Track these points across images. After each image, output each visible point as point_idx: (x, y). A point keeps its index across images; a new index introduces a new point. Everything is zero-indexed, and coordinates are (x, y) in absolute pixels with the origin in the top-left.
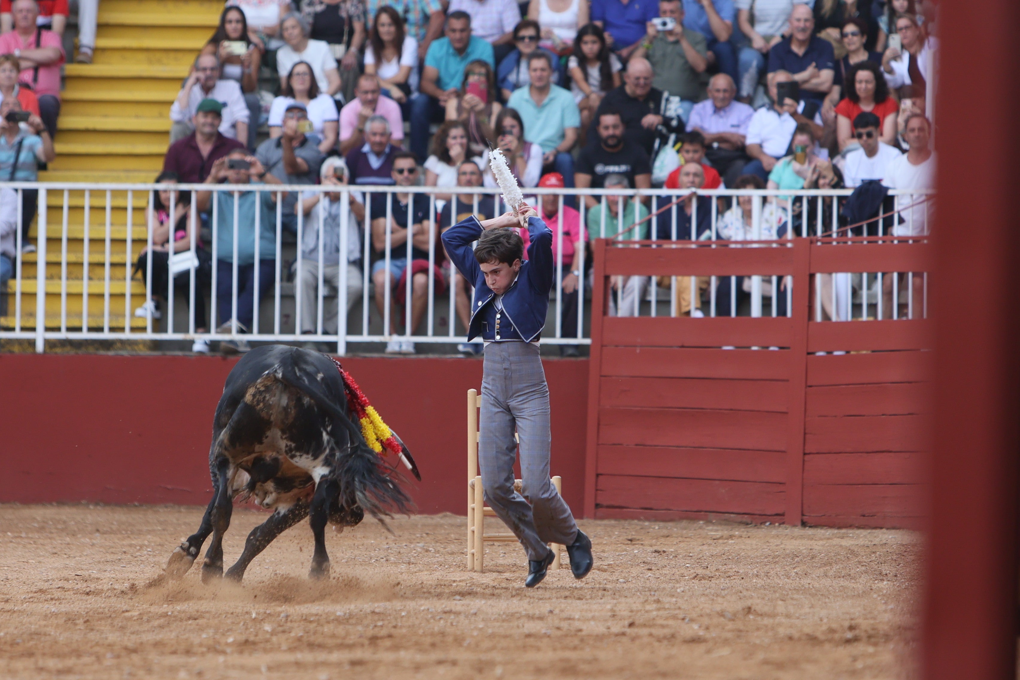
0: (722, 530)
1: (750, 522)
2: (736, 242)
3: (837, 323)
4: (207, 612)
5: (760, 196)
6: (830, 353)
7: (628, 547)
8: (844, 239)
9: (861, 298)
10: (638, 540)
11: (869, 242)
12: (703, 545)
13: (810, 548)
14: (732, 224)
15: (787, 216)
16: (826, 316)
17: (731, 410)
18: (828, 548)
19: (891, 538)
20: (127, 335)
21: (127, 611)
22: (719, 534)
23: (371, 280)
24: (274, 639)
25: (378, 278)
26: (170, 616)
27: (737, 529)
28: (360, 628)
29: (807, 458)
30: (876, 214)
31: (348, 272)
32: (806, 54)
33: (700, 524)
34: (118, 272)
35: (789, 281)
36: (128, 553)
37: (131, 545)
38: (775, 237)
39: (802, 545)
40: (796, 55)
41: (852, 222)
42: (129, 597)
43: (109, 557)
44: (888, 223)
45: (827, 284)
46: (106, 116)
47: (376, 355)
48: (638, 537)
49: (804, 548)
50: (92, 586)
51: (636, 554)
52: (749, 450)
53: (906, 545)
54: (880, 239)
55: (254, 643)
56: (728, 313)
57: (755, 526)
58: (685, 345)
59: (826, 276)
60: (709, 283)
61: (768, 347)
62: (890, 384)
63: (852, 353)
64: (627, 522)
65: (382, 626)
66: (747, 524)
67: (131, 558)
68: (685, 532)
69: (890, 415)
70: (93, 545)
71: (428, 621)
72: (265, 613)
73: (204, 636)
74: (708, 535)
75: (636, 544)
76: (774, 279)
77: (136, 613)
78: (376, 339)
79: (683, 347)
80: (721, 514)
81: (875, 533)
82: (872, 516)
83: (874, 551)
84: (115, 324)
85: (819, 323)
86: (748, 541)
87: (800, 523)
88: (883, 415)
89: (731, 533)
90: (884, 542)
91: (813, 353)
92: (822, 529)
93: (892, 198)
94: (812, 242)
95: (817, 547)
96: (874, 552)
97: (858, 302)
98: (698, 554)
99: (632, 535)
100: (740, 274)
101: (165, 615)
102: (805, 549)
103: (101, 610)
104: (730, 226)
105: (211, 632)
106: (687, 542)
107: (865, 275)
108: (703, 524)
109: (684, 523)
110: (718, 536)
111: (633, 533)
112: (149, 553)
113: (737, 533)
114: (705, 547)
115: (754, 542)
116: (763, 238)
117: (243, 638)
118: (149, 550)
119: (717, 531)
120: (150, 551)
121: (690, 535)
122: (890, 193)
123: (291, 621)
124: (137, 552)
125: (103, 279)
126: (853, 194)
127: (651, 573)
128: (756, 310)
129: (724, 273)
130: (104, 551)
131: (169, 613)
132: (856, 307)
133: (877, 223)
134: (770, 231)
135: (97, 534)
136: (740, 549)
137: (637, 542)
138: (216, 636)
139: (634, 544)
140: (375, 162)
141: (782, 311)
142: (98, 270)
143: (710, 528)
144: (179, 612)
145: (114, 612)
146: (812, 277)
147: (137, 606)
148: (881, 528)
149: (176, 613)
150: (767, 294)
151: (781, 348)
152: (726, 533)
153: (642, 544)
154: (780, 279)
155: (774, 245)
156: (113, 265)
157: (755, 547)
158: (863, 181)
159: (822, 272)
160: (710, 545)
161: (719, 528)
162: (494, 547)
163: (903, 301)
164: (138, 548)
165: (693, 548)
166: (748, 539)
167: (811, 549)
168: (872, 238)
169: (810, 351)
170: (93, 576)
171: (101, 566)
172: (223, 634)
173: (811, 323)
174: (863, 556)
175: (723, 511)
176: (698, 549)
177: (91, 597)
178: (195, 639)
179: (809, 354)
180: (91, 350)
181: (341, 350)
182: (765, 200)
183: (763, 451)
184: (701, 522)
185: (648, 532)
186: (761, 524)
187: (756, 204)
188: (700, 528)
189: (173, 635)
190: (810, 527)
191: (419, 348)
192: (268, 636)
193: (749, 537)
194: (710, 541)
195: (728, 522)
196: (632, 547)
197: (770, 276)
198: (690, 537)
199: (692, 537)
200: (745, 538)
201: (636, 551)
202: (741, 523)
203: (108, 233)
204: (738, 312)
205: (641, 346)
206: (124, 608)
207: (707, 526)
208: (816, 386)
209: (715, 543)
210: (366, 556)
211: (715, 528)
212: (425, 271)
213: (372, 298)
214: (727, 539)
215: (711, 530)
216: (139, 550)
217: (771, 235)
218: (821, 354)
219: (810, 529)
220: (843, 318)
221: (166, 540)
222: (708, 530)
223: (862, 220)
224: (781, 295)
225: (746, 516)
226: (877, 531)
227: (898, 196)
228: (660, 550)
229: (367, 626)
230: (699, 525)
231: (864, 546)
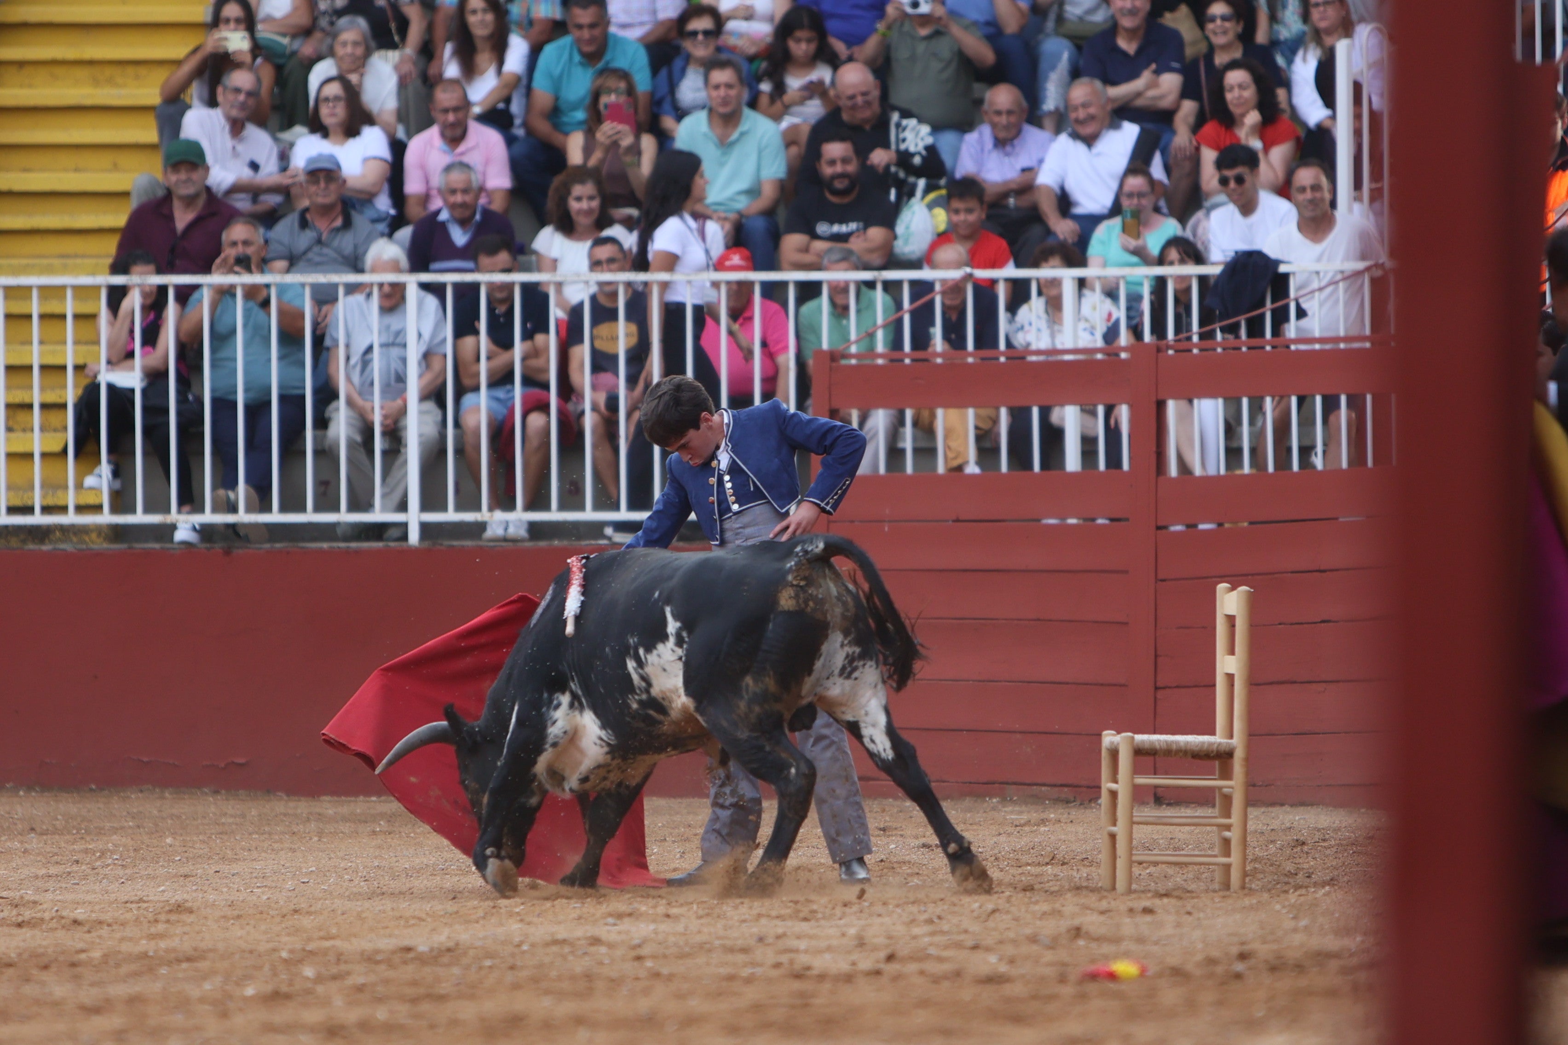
0: (1029, 812)
1: (1073, 799)
2: (1038, 352)
3: (1201, 478)
4: (211, 950)
5: (1073, 278)
6: (1192, 526)
7: (880, 840)
8: (1208, 343)
9: (1240, 438)
10: (896, 829)
11: (1249, 348)
12: (1000, 834)
13: (1170, 836)
14: (1030, 324)
15: (1118, 308)
16: (1184, 467)
17: (1038, 620)
18: (1200, 836)
19: (1299, 819)
20: (71, 518)
21: (83, 951)
22: (1025, 817)
23: (457, 424)
24: (320, 989)
25: (469, 421)
26: (152, 957)
27: (1052, 810)
28: (456, 970)
29: (1160, 694)
30: (1262, 304)
31: (421, 413)
32: (1139, 51)
33: (992, 802)
34: (54, 417)
35: (1123, 413)
36: (82, 863)
37: (86, 851)
38: (1100, 343)
39: (1158, 832)
40: (1124, 54)
41: (1222, 318)
42: (86, 929)
43: (53, 870)
44: (1280, 318)
45: (1185, 419)
46: (26, 170)
47: (468, 543)
48: (894, 825)
49: (1161, 837)
50: (27, 914)
51: (893, 851)
52: (1067, 683)
53: (1323, 829)
54: (1269, 343)
55: (288, 997)
56: (1029, 466)
57: (1081, 804)
58: (960, 518)
59: (1183, 403)
60: (996, 421)
61: (1094, 520)
62: (1289, 574)
63: (1227, 525)
64: (876, 802)
65: (490, 967)
66: (1068, 802)
67: (89, 871)
68: (969, 815)
69: (1292, 624)
70: (25, 851)
71: (564, 957)
72: (304, 950)
73: (207, 986)
74: (1006, 819)
75: (892, 836)
76: (1101, 410)
77: (97, 954)
78: (469, 517)
79: (957, 520)
80: (1026, 787)
81: (1272, 812)
82: (1266, 786)
83: (1272, 839)
84: (50, 501)
85: (1173, 479)
86: (1070, 828)
87: (1152, 800)
88: (1280, 624)
89: (1043, 816)
90: (1288, 825)
91: (1165, 527)
92: (1187, 807)
93: (1286, 277)
94: (1159, 350)
95: (1181, 836)
96: (1272, 841)
97: (1235, 445)
98: (992, 849)
99: (885, 821)
100: (1046, 403)
101: (145, 955)
102: (1162, 839)
103: (41, 950)
104: (1027, 327)
105: (218, 980)
106: (974, 830)
107: (1245, 401)
108: (998, 802)
109: (968, 802)
110: (1022, 822)
111: (887, 819)
112: (116, 862)
113: (1052, 816)
114: (1002, 838)
115: (1081, 830)
116: (1081, 344)
117: (269, 988)
118: (115, 857)
119: (1021, 813)
120: (117, 859)
121: (977, 820)
122: (1282, 269)
123: (346, 962)
124: (96, 860)
125: (32, 430)
126: (1224, 272)
127: (918, 879)
128: (1073, 461)
129: (1019, 402)
130: (44, 861)
131: (151, 954)
132: (1233, 453)
133: (1262, 317)
134: (1092, 334)
135: (33, 835)
136: (1060, 840)
137: (894, 833)
138: (227, 987)
139: (889, 836)
140: (459, 237)
141: (1114, 460)
142: (21, 416)
143: (1010, 809)
144: (167, 951)
145: (63, 953)
146: (1161, 406)
147: (100, 944)
148: (1282, 805)
149: (162, 953)
150: (1090, 433)
151: (1112, 520)
152: (1035, 816)
153: (902, 836)
154: (1109, 410)
155: (1099, 356)
156: (44, 406)
157: (1081, 836)
158: (1236, 253)
159: (1176, 397)
160: (1009, 835)
161: (1024, 808)
162: (666, 844)
163: (1307, 443)
164: (98, 854)
165: (984, 841)
166: (1070, 825)
167: (1171, 839)
168: (1255, 342)
169: (1159, 524)
170: (27, 898)
171: (39, 883)
172: (237, 984)
173: (1161, 478)
174: (1254, 848)
175: (1028, 782)
176: (992, 842)
177: (24, 930)
178: (194, 992)
179: (1159, 528)
180: (14, 542)
181: (414, 536)
182: (1082, 283)
183: (1091, 684)
184: (994, 800)
185: (911, 817)
186: (1090, 801)
187: (1068, 290)
188: (994, 809)
189: (158, 986)
190: (1169, 804)
191: (536, 530)
192: (309, 985)
193: (1072, 822)
194: (1010, 829)
195: (1037, 800)
196: (885, 840)
197: (1095, 406)
198: (979, 824)
199: (982, 823)
200: (1066, 823)
201: (893, 846)
202: (1057, 801)
203: (35, 356)
204: (1044, 465)
205: (890, 521)
206: (81, 945)
207: (1004, 807)
208: (1172, 580)
209: (1019, 832)
210: (461, 861)
211: (1017, 808)
212: (544, 408)
213: (459, 451)
214: (1038, 825)
215: (1012, 812)
216: (100, 857)
217: (1095, 341)
218: (1179, 528)
219: (1168, 807)
220: (1211, 471)
221: (143, 843)
222: (1005, 812)
223: (1237, 313)
224: (1113, 434)
225: (1066, 789)
226: (1276, 811)
227: (1294, 273)
228: (931, 843)
229: (467, 967)
230: (992, 805)
231: (1256, 831)
